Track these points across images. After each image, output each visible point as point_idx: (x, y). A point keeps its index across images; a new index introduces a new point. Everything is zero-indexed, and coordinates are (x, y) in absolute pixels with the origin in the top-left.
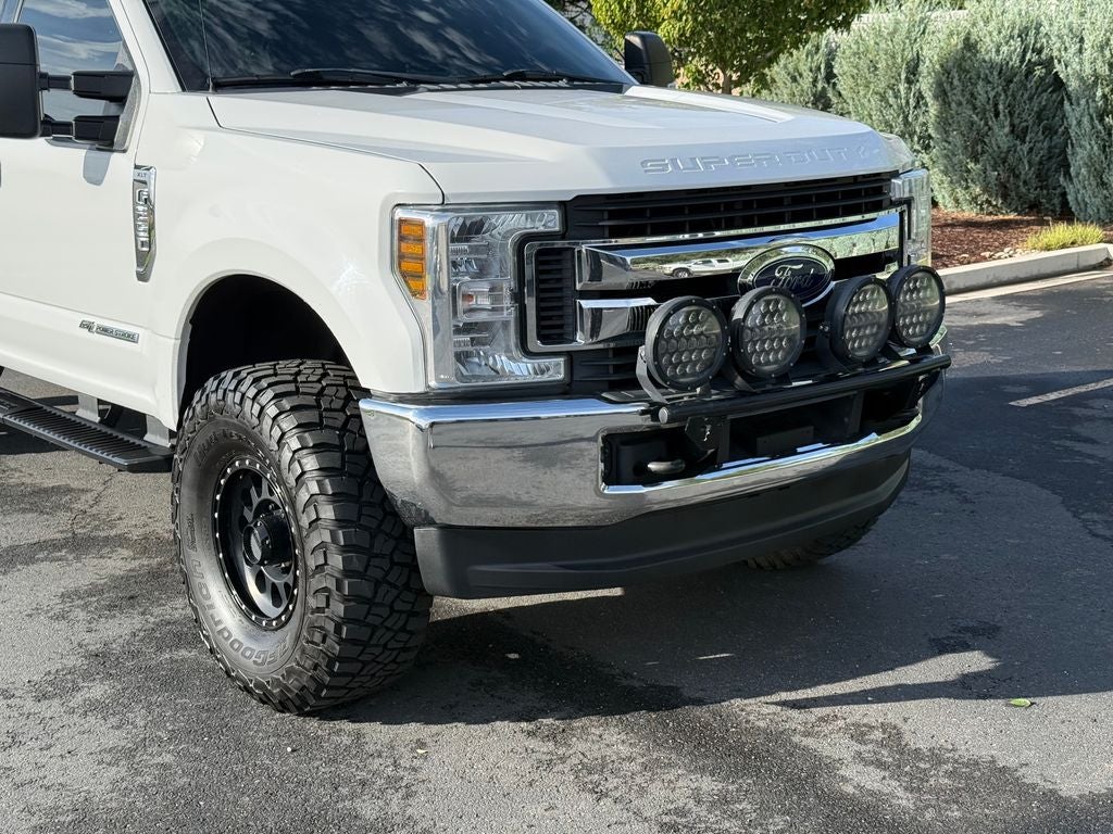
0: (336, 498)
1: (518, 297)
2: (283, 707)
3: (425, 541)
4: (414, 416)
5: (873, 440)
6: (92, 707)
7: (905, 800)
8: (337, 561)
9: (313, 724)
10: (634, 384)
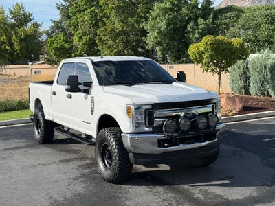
0: (118, 148)
1: (145, 118)
2: (110, 182)
3: (131, 155)
4: (129, 136)
5: (207, 143)
6: (81, 181)
7: (203, 198)
8: (118, 158)
9: (114, 185)
10: (163, 132)
